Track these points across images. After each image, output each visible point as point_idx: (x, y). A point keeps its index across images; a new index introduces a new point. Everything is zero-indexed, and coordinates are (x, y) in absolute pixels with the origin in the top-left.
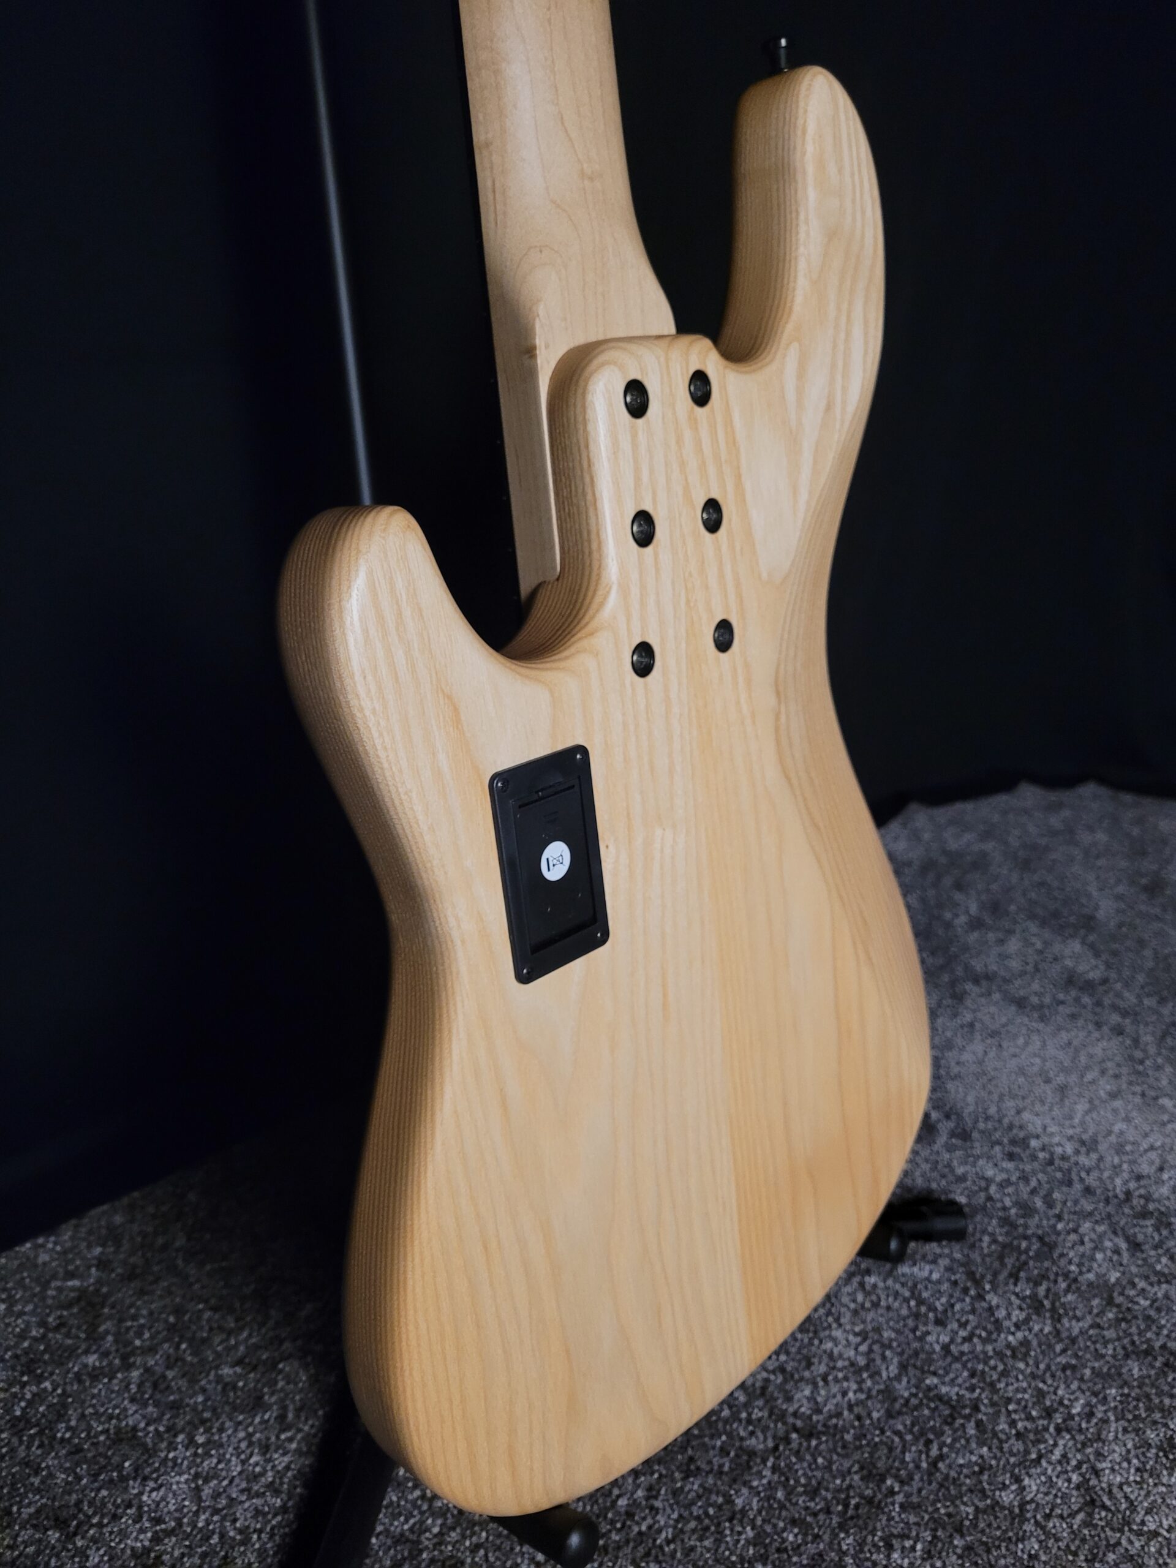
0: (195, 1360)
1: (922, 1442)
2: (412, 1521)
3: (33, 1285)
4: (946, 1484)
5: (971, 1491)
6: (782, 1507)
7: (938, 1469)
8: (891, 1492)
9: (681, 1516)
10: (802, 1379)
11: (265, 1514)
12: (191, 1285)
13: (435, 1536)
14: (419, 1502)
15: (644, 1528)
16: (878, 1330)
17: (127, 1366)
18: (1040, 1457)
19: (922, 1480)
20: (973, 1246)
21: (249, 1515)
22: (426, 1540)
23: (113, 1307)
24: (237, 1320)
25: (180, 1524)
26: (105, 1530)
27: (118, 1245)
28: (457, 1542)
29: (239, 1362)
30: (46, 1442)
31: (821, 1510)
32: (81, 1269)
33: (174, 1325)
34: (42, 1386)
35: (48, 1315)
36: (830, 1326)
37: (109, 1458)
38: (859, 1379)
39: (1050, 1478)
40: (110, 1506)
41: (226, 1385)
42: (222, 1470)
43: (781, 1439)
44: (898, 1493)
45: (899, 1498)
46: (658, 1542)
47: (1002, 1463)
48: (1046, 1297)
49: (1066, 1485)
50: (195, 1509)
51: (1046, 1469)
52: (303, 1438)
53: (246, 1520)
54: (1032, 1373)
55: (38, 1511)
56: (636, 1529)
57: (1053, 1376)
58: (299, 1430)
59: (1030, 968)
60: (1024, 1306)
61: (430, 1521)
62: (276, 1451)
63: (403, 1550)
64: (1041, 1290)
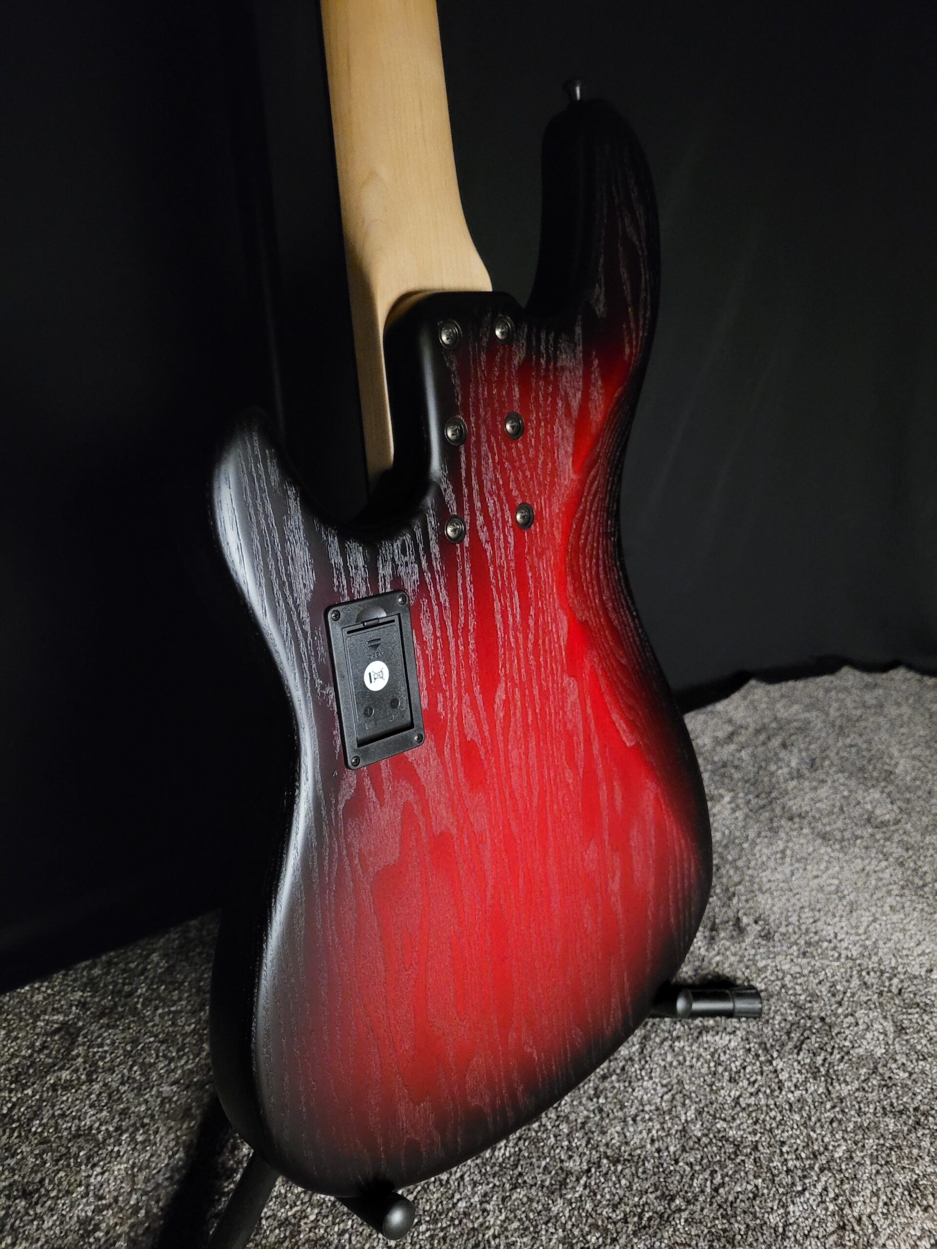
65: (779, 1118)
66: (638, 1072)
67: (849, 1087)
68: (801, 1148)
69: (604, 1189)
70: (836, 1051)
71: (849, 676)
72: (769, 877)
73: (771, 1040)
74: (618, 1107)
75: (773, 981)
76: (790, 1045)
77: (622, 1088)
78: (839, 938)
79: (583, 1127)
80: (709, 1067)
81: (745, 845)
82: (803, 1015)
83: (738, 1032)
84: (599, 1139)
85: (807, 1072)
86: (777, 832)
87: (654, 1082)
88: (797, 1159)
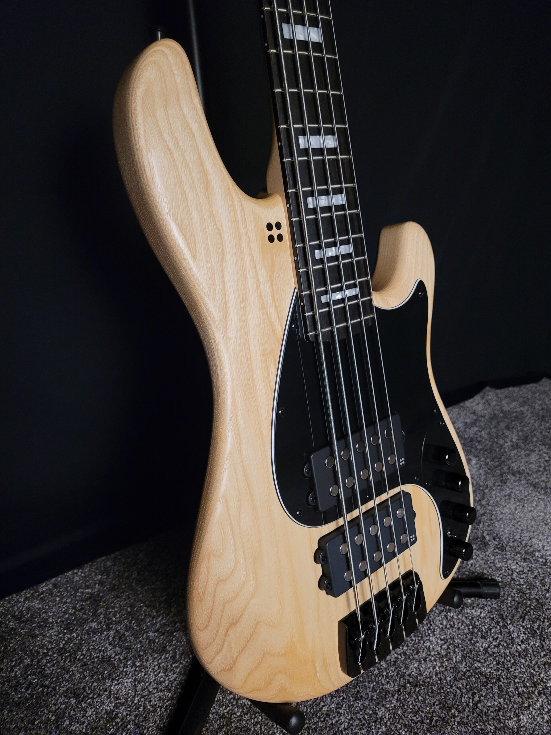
0: (138, 629)
1: (471, 693)
2: (228, 709)
3: (71, 590)
4: (481, 715)
5: (494, 719)
6: (400, 718)
7: (477, 707)
8: (454, 716)
9: (352, 718)
10: (414, 659)
11: (163, 700)
12: (138, 595)
13: (238, 716)
14: (232, 700)
15: (334, 722)
16: (452, 638)
17: (109, 629)
18: (529, 706)
19: (469, 711)
20: (503, 602)
21: (157, 700)
22: (234, 718)
23: (104, 602)
24: (157, 612)
25: (127, 701)
26: (95, 700)
27: (108, 576)
28: (248, 720)
29: (157, 631)
30: (72, 660)
31: (419, 721)
32: (92, 585)
33: (130, 612)
34: (72, 635)
35: (77, 604)
36: (429, 635)
37: (99, 669)
38: (442, 661)
39: (534, 716)
40: (97, 690)
41: (151, 640)
42: (146, 678)
43: (402, 686)
44: (457, 716)
45: (458, 719)
46: (340, 729)
47: (510, 707)
48: (538, 629)
49: (541, 720)
50: (133, 694)
51: (532, 712)
52: (182, 667)
53: (155, 701)
54: (528, 665)
55: (67, 690)
56: (330, 722)
57: (539, 667)
58: (181, 663)
59: (541, 469)
60: (527, 632)
61: (236, 709)
62: (170, 672)
63: (223, 722)
64: (536, 626)
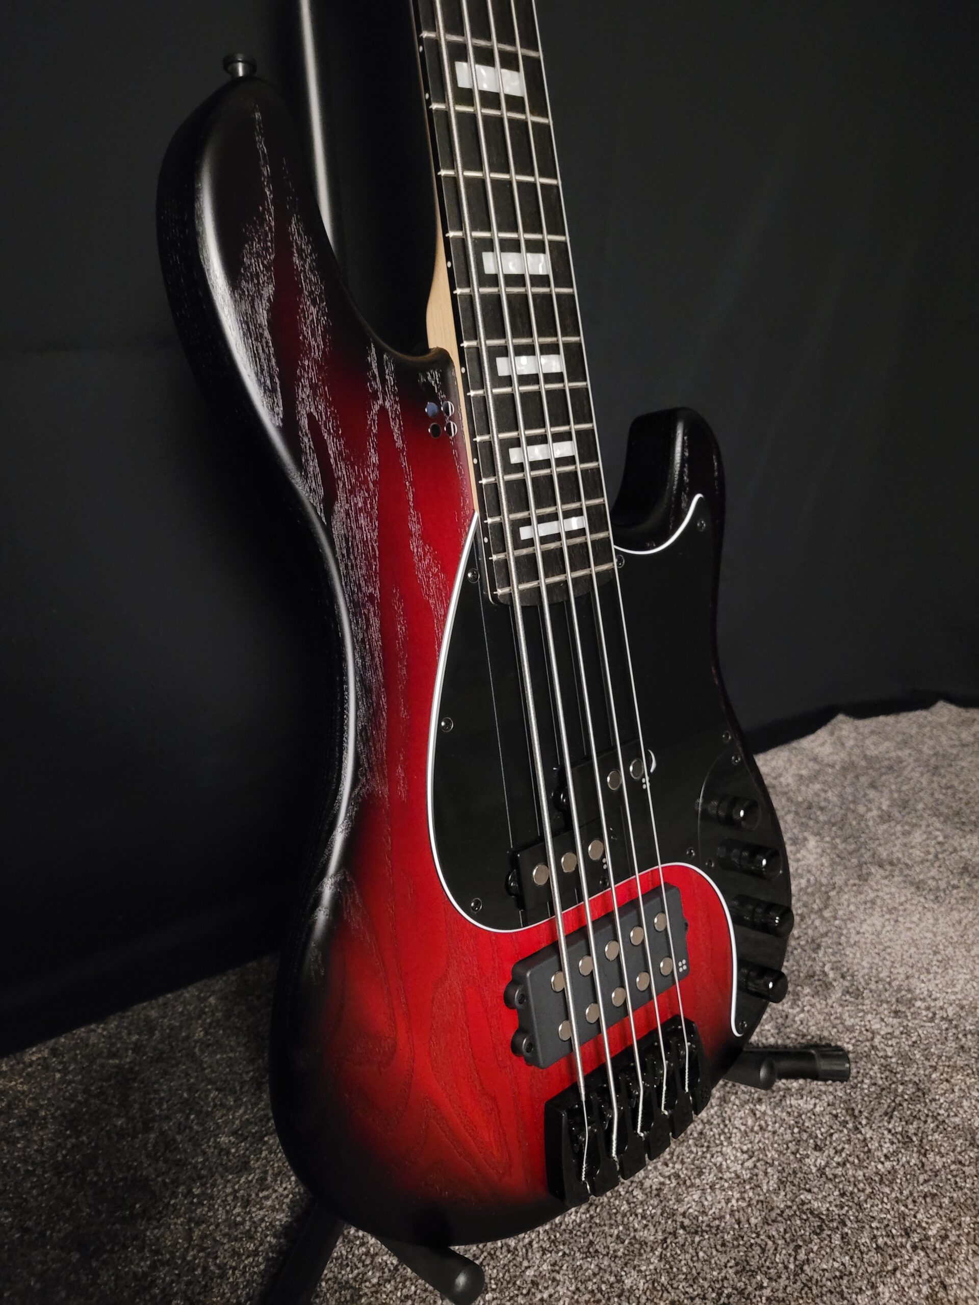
65: (869, 1190)
66: (717, 1136)
67: (944, 1159)
68: (891, 1224)
69: (680, 1261)
70: (929, 1120)
71: (943, 711)
72: (858, 929)
73: (859, 1106)
74: (695, 1173)
75: (862, 1042)
76: (881, 1111)
77: (700, 1153)
78: (933, 997)
79: (658, 1195)
80: (793, 1133)
81: (832, 894)
82: (895, 1079)
83: (824, 1097)
84: (675, 1207)
85: (899, 1142)
86: (866, 880)
87: (734, 1148)
88: (888, 1236)
